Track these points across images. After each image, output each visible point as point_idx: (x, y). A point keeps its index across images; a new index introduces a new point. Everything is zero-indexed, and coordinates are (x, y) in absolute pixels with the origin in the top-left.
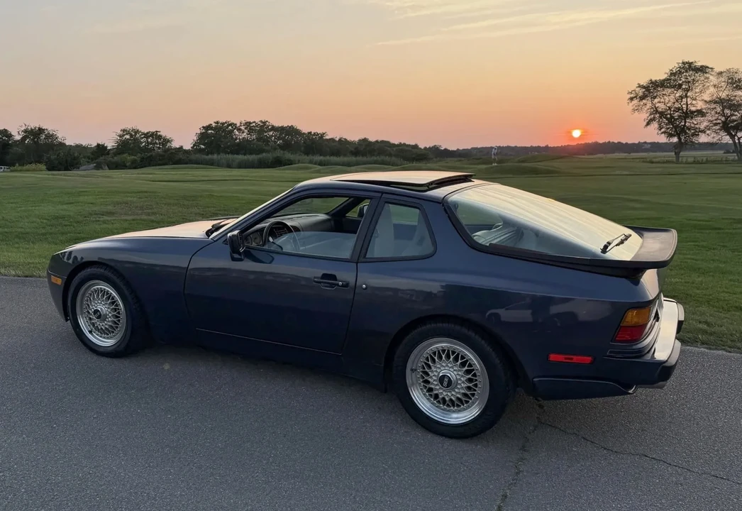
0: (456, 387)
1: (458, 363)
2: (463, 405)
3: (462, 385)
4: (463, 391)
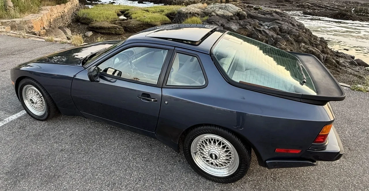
0: (219, 158)
1: (221, 147)
2: (223, 166)
3: (223, 158)
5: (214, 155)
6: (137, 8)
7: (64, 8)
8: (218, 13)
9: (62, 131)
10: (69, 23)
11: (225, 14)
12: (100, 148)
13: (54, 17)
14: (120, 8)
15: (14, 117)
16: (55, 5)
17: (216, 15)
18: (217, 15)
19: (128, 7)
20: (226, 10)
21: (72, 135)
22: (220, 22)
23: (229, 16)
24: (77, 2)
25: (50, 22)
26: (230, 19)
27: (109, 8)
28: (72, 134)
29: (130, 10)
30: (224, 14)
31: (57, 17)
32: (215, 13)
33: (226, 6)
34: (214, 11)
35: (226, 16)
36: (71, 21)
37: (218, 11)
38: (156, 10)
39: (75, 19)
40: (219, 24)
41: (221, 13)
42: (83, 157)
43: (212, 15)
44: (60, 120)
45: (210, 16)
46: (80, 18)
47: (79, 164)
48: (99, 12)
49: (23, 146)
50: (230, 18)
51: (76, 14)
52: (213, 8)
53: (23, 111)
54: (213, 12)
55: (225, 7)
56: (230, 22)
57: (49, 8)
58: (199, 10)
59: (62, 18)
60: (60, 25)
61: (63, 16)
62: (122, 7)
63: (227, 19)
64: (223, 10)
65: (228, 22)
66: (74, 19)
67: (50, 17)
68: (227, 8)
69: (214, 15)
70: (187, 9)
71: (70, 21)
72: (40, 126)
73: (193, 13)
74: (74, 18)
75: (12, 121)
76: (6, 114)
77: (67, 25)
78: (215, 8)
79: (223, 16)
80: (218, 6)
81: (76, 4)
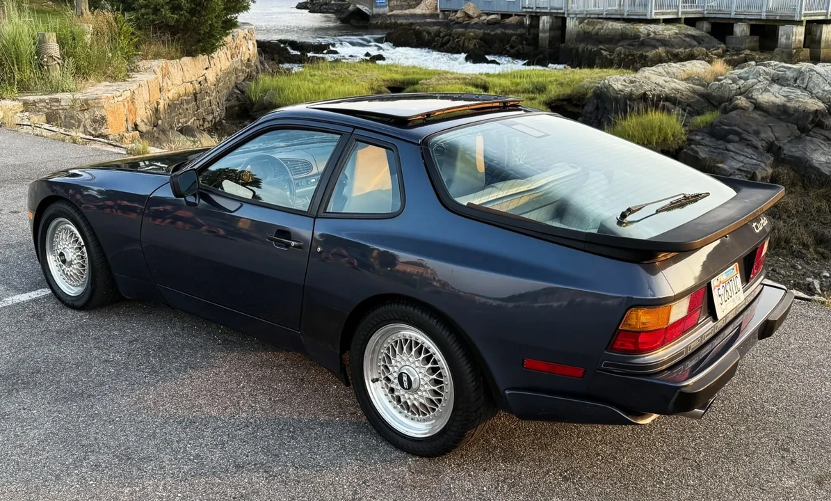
0: (418, 389)
1: (421, 358)
2: (429, 413)
3: (426, 386)
4: (427, 396)
5: (405, 379)
6: (449, 76)
7: (206, 69)
8: (765, 98)
9: (116, 333)
10: (218, 119)
11: (792, 104)
12: (186, 368)
13: (170, 95)
14: (388, 76)
15: (25, 297)
16: (180, 58)
17: (751, 108)
18: (758, 107)
19: (418, 73)
20: (799, 87)
21: (134, 341)
22: (763, 135)
23: (806, 113)
24: (251, 52)
25: (157, 110)
26: (810, 127)
27: (352, 72)
28: (136, 340)
29: (422, 84)
30: (788, 104)
31: (180, 96)
32: (747, 98)
33: (800, 73)
34: (745, 93)
35: (796, 110)
36: (224, 114)
37: (766, 90)
38: (518, 84)
39: (236, 108)
40: (759, 144)
41: (773, 99)
42: (145, 377)
43: (736, 108)
44: (118, 314)
45: (725, 111)
46: (252, 104)
47: (134, 385)
48: (316, 87)
49: (34, 344)
50: (812, 122)
51: (243, 92)
52: (746, 79)
53: (44, 290)
54: (741, 94)
55: (795, 74)
56: (808, 138)
57: (161, 64)
58: (682, 86)
59: (196, 101)
60: (187, 122)
61: (198, 95)
62: (397, 72)
63: (797, 125)
64: (785, 89)
65: (798, 138)
66: (235, 106)
67: (157, 95)
68: (803, 80)
69: (742, 108)
70: (632, 82)
71: (219, 112)
72: (71, 319)
73: (654, 95)
74: (234, 102)
75: (19, 303)
76: (9, 290)
77: (210, 125)
78: (751, 81)
79: (782, 113)
80: (767, 74)
81: (246, 58)
